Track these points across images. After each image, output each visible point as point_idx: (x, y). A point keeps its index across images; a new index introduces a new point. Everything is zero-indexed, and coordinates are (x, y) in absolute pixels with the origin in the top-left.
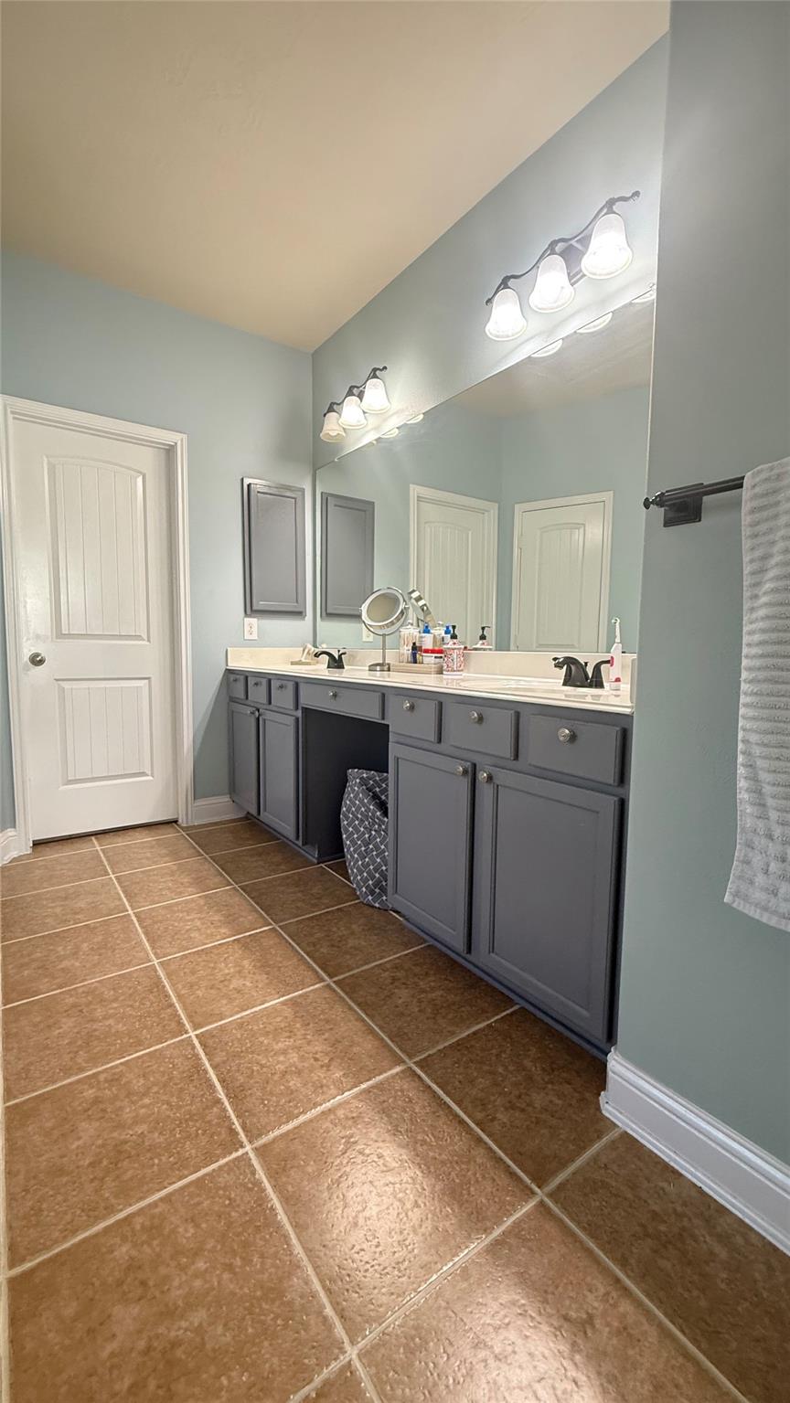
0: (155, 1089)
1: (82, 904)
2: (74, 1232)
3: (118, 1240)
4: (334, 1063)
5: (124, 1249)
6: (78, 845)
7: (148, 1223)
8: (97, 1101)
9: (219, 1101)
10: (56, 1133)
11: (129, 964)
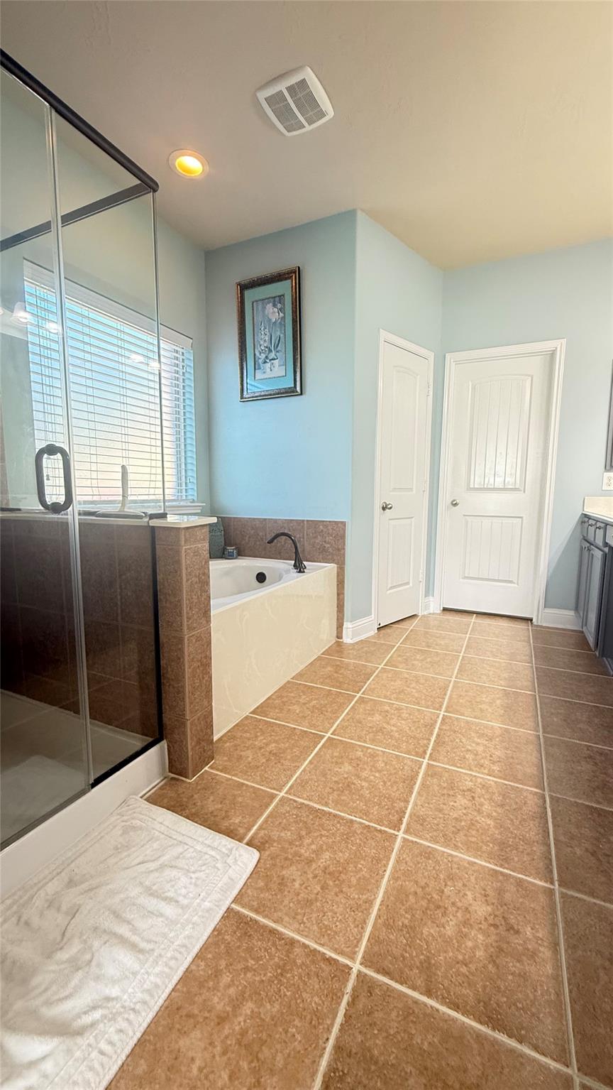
0: (409, 721)
1: (442, 643)
2: (352, 739)
3: (360, 750)
4: (499, 764)
5: (360, 753)
6: (463, 616)
7: (372, 753)
8: (387, 711)
9: (430, 740)
10: (368, 712)
11: (441, 674)
